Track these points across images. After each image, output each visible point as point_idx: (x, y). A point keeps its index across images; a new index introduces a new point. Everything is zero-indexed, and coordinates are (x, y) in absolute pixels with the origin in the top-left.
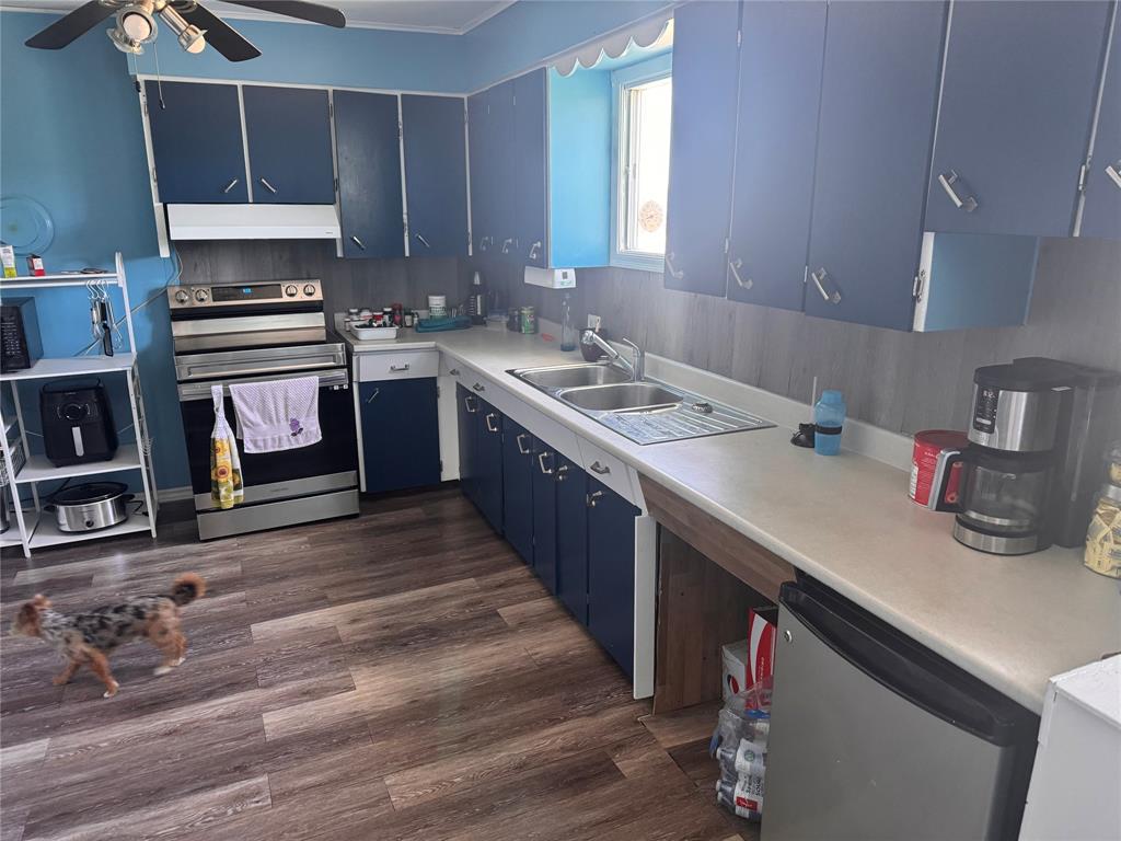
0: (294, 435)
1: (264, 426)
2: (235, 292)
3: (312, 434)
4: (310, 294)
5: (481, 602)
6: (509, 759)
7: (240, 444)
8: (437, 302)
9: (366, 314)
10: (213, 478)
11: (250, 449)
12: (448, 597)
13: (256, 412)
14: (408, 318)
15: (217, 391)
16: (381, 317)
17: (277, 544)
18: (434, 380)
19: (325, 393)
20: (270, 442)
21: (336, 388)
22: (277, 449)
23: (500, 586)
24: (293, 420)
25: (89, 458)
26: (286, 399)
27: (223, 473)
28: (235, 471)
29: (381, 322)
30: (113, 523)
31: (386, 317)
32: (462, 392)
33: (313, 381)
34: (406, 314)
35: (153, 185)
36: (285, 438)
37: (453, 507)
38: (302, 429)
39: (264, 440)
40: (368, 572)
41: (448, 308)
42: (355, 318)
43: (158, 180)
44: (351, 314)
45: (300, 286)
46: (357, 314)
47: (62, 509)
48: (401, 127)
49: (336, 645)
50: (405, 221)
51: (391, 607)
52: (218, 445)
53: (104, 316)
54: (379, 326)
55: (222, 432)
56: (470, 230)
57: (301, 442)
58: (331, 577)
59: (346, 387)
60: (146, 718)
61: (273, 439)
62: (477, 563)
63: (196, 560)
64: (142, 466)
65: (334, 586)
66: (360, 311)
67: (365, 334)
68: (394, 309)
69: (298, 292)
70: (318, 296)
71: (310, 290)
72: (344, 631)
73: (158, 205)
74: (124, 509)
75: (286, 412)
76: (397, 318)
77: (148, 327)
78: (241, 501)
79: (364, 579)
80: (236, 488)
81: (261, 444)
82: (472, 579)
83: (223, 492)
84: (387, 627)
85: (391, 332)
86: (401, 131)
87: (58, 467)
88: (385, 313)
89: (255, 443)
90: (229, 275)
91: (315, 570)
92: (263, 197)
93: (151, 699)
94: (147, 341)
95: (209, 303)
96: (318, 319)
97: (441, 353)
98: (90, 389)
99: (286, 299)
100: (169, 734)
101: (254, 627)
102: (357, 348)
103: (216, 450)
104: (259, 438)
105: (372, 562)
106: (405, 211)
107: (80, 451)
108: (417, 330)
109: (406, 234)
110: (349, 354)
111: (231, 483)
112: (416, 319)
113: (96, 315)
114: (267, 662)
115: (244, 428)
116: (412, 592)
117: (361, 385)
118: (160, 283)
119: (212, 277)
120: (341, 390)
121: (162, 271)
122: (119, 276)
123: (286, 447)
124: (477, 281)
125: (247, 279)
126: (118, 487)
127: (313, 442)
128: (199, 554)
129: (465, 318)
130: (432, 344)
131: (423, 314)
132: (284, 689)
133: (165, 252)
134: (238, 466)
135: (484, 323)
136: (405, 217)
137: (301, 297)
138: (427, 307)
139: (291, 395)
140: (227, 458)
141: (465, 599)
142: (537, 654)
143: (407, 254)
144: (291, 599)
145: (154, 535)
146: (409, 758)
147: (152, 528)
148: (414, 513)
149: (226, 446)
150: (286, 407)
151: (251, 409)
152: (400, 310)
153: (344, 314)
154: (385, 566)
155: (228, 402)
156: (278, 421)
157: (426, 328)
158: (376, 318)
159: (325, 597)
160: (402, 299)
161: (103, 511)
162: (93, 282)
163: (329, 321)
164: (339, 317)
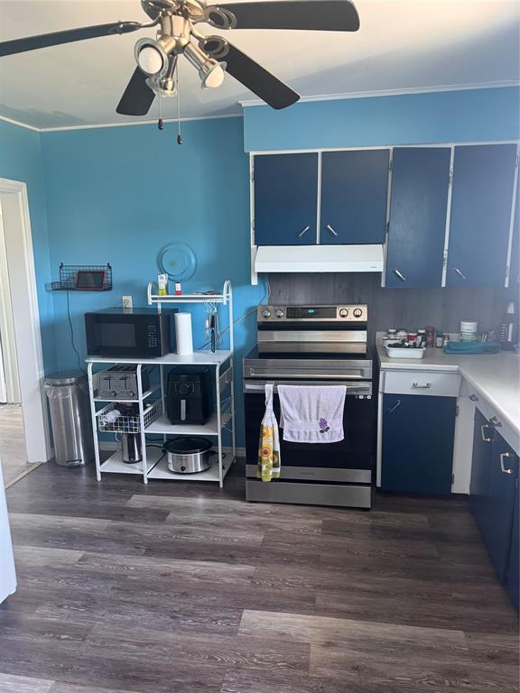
0: (322, 432)
1: (300, 421)
2: (303, 312)
3: (336, 434)
4: (357, 316)
5: (466, 675)
7: (281, 431)
8: (468, 327)
9: (402, 334)
10: (259, 454)
11: (287, 437)
12: (430, 650)
13: (295, 410)
14: (439, 339)
15: (269, 388)
16: (416, 337)
19: (351, 401)
20: (302, 435)
21: (361, 397)
22: (307, 441)
23: (492, 657)
24: (322, 420)
25: (189, 422)
26: (318, 402)
27: (266, 453)
28: (275, 452)
29: (411, 342)
30: (200, 470)
31: (420, 338)
32: (479, 418)
33: (341, 390)
34: (438, 336)
35: (252, 231)
36: (314, 433)
38: (328, 428)
39: (299, 432)
40: (360, 581)
41: (479, 333)
42: (392, 337)
43: (255, 229)
44: (390, 333)
45: (351, 309)
46: (394, 333)
47: (170, 455)
48: (451, 175)
49: (301, 673)
50: (445, 257)
51: (369, 640)
52: (265, 431)
53: (212, 325)
54: (409, 347)
55: (269, 420)
56: (508, 264)
57: (327, 439)
58: (325, 576)
59: (369, 397)
61: (305, 432)
62: (471, 610)
64: (219, 434)
65: (326, 588)
66: (397, 331)
67: (394, 353)
68: (427, 331)
69: (351, 313)
70: (364, 318)
71: (358, 313)
72: (316, 654)
73: (253, 246)
74: (209, 459)
75: (318, 411)
76: (429, 339)
77: (243, 332)
78: (278, 476)
79: (353, 589)
80: (275, 466)
81: (296, 435)
82: (461, 633)
83: (264, 468)
84: (356, 668)
85: (418, 353)
86: (451, 180)
87: (173, 424)
88: (419, 334)
89: (291, 433)
90: (301, 298)
92: (328, 240)
94: (242, 342)
95: (284, 319)
96: (361, 336)
97: (463, 379)
98: (196, 374)
99: (338, 319)
101: (246, 615)
102: (383, 365)
103: (264, 435)
104: (294, 430)
105: (365, 570)
106: (446, 247)
107: (183, 417)
108: (445, 352)
109: (445, 268)
110: (376, 369)
111: (271, 462)
112: (446, 341)
113: (208, 324)
115: (285, 420)
117: (385, 396)
119: (289, 300)
120: (365, 399)
121: (257, 296)
122: (226, 297)
123: (314, 441)
124: (511, 310)
125: (314, 302)
126: (207, 443)
127: (336, 441)
129: (495, 344)
130: (455, 367)
131: (454, 337)
133: (255, 281)
134: (278, 449)
135: (514, 350)
136: (446, 252)
137: (351, 318)
138: (459, 330)
139: (322, 399)
140: (270, 442)
141: (447, 662)
143: (443, 285)
145: (221, 486)
147: (221, 480)
149: (271, 433)
150: (318, 408)
151: (291, 407)
152: (433, 332)
153: (384, 333)
154: (376, 578)
155: (276, 397)
156: (311, 419)
157: (456, 350)
158: (410, 338)
159: (313, 600)
160: (437, 324)
161: (195, 460)
162: (208, 301)
163: (371, 338)
164: (380, 335)
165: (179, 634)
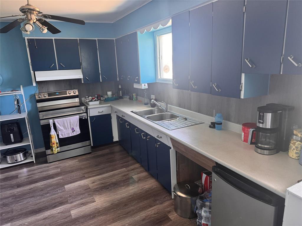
0: (73, 132)
1: (64, 130)
2: (54, 94)
3: (78, 131)
4: (75, 93)
5: (128, 175)
6: (140, 218)
7: (58, 135)
8: (109, 93)
9: (90, 98)
10: (51, 145)
11: (61, 137)
12: (119, 174)
13: (62, 127)
14: (102, 98)
15: (51, 121)
16: (95, 98)
17: (70, 162)
18: (110, 114)
19: (81, 120)
20: (66, 135)
21: (84, 118)
22: (68, 136)
23: (132, 170)
24: (72, 128)
25: (15, 142)
26: (70, 122)
27: (54, 144)
28: (57, 143)
29: (95, 100)
30: (23, 160)
31: (96, 98)
32: (118, 117)
33: (77, 117)
34: (101, 97)
35: (31, 66)
36: (70, 133)
37: (117, 148)
38: (75, 130)
39: (65, 134)
40: (96, 168)
41: (113, 95)
42: (87, 99)
43: (32, 65)
44: (86, 98)
45: (72, 91)
46: (88, 98)
47: (8, 157)
48: (98, 48)
49: (89, 190)
50: (100, 72)
51: (103, 178)
52: (52, 136)
53: (18, 103)
54: (94, 101)
55: (53, 132)
56: (118, 74)
57: (75, 134)
58: (86, 171)
59: (86, 118)
60: (38, 215)
61: (67, 134)
62: (125, 164)
63: (47, 168)
64: (31, 143)
65: (86, 173)
66: (89, 97)
67: (91, 103)
68: (98, 96)
69: (72, 93)
70: (77, 94)
71: (75, 92)
72: (91, 186)
73: (32, 72)
74: (25, 156)
75: (70, 126)
76: (99, 98)
77: (30, 105)
78: (59, 151)
79: (94, 171)
80: (57, 148)
81: (64, 135)
82: (124, 168)
83: (54, 149)
84: (102, 184)
85: (98, 102)
86: (98, 49)
87: (6, 145)
88: (96, 97)
89: (62, 135)
90: (52, 89)
91: (81, 169)
92: (61, 68)
93: (38, 209)
94: (30, 109)
95: (47, 97)
96: (77, 100)
97: (112, 107)
98: (15, 123)
99: (68, 95)
100: (45, 219)
101: (66, 186)
102: (89, 107)
103: (51, 138)
104: (63, 134)
105: (96, 166)
106: (100, 70)
107: (13, 140)
108: (105, 101)
109: (100, 76)
110: (87, 109)
111: (56, 146)
112: (104, 98)
113: (16, 103)
114: (70, 196)
115: (59, 131)
116: (108, 173)
117: (90, 117)
118: (33, 93)
119: (47, 90)
120: (85, 119)
121: (34, 89)
122: (22, 92)
123: (71, 135)
124: (120, 87)
125: (57, 90)
126: (24, 150)
127: (78, 134)
128: (48, 167)
129: (118, 97)
130: (109, 105)
131: (106, 97)
132: (76, 203)
133: (34, 84)
134: (58, 141)
135: (122, 98)
136: (100, 71)
137: (72, 94)
138: (107, 95)
139: (71, 121)
140: (55, 140)
141: (123, 174)
142: (144, 188)
143: (101, 81)
144: (75, 178)
145: (35, 162)
146: (113, 220)
147: (34, 160)
148: (106, 151)
149: (54, 136)
150: (70, 124)
151: (61, 126)
152: (100, 96)
153: (84, 98)
154: (100, 166)
155: (54, 124)
156: (68, 129)
157: (107, 100)
158: (93, 99)
159: (84, 177)
160: (100, 93)
161: (20, 157)
162: (15, 94)
163: (80, 100)
164: (83, 99)
165: (46, 198)
